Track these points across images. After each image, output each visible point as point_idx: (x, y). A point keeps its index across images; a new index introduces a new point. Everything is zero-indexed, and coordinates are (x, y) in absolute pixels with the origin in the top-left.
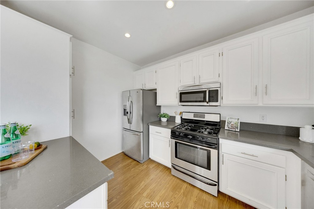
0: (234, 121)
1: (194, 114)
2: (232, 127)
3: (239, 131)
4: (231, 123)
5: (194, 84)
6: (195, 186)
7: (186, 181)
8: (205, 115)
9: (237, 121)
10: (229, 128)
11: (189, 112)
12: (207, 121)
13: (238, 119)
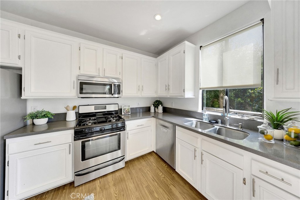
0: (127, 108)
1: (95, 107)
2: (126, 112)
3: (130, 114)
4: (126, 110)
5: (99, 75)
6: (106, 175)
7: (96, 179)
8: (106, 106)
9: (128, 107)
10: (124, 113)
11: (88, 105)
12: (107, 112)
13: (129, 106)
